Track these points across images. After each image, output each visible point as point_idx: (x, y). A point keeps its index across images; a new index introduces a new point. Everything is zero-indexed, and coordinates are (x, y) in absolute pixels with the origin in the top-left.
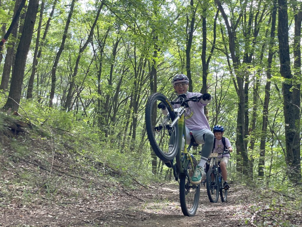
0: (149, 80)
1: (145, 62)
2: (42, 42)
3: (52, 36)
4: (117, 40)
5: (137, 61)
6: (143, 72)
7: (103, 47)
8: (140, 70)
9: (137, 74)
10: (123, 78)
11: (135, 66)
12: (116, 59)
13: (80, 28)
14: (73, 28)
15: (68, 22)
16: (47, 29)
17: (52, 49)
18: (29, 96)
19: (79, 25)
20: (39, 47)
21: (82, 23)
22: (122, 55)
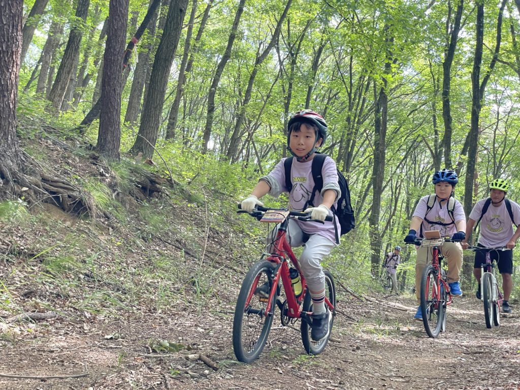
0: (373, 115)
1: (369, 84)
2: (195, 46)
3: (212, 35)
4: (321, 44)
5: (353, 81)
6: (364, 100)
7: (296, 56)
8: (357, 97)
9: (353, 103)
10: (328, 111)
11: (349, 90)
12: (317, 77)
13: (258, 22)
14: (246, 22)
15: (240, 11)
16: (203, 22)
17: (210, 58)
18: (170, 135)
19: (256, 17)
20: (189, 54)
21: (262, 13)
22: (329, 70)
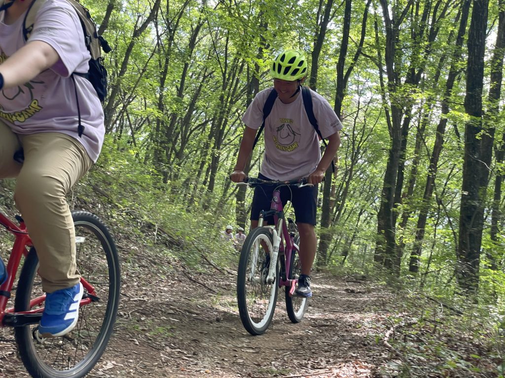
0: (245, 96)
1: (243, 65)
4: (199, 23)
5: (228, 62)
6: (238, 81)
7: (174, 32)
8: (231, 78)
9: (227, 83)
10: (203, 88)
11: (224, 70)
12: (193, 55)
22: (206, 48)
